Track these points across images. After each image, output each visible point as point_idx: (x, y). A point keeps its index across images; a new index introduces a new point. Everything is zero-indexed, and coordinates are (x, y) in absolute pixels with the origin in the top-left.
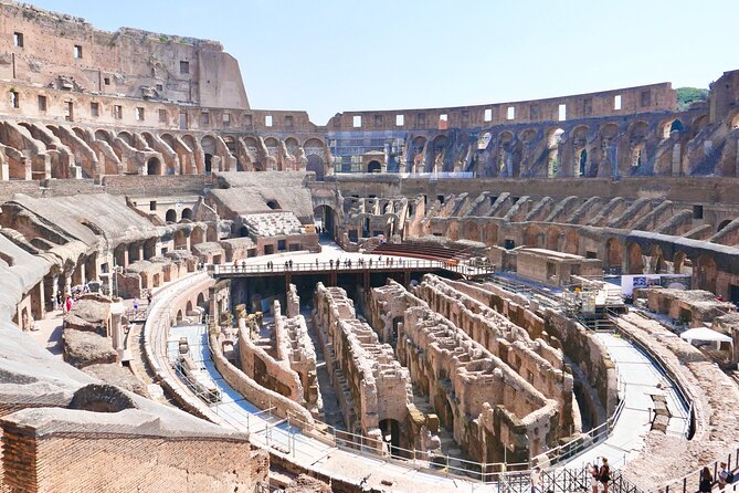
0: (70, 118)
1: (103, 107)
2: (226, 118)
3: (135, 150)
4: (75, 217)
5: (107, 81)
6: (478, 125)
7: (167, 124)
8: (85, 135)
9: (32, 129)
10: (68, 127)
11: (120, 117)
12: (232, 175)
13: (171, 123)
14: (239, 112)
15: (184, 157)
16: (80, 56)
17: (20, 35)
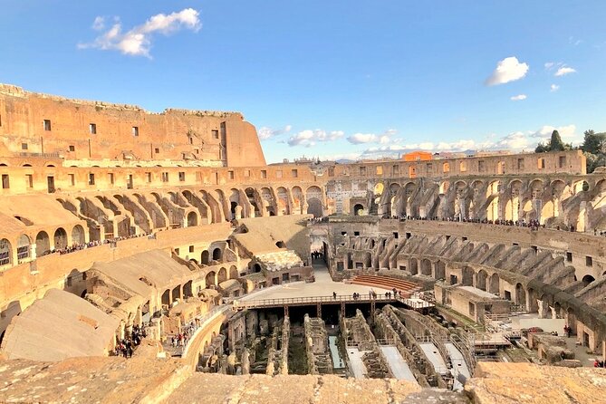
0: (130, 187)
1: (154, 175)
2: (246, 173)
3: (178, 206)
4: (135, 275)
5: (157, 150)
6: (439, 175)
7: (202, 182)
8: (141, 199)
9: (103, 200)
10: (129, 194)
11: (167, 180)
12: (251, 221)
13: (205, 181)
14: (255, 169)
15: (215, 207)
16: (137, 134)
17: (93, 125)
